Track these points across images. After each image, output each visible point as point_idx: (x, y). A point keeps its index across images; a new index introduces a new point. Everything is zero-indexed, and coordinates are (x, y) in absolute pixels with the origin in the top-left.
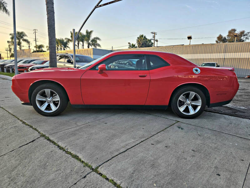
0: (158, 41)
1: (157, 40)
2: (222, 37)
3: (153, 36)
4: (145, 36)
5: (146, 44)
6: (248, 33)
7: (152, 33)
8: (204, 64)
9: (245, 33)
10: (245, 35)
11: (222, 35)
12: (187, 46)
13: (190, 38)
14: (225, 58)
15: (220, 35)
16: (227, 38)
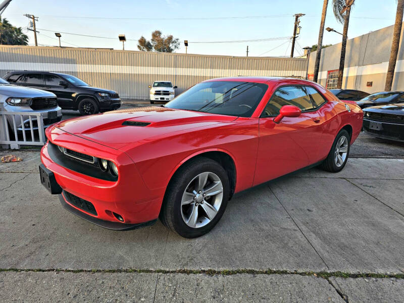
0: (60, 36)
1: (59, 34)
2: (145, 42)
3: (31, 23)
4: (4, 20)
5: (11, 37)
6: (177, 40)
7: (29, 16)
8: (156, 83)
9: (173, 40)
10: (173, 42)
11: (144, 37)
12: (118, 52)
13: (122, 38)
14: (177, 74)
15: (142, 37)
16: (152, 44)
